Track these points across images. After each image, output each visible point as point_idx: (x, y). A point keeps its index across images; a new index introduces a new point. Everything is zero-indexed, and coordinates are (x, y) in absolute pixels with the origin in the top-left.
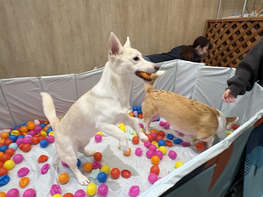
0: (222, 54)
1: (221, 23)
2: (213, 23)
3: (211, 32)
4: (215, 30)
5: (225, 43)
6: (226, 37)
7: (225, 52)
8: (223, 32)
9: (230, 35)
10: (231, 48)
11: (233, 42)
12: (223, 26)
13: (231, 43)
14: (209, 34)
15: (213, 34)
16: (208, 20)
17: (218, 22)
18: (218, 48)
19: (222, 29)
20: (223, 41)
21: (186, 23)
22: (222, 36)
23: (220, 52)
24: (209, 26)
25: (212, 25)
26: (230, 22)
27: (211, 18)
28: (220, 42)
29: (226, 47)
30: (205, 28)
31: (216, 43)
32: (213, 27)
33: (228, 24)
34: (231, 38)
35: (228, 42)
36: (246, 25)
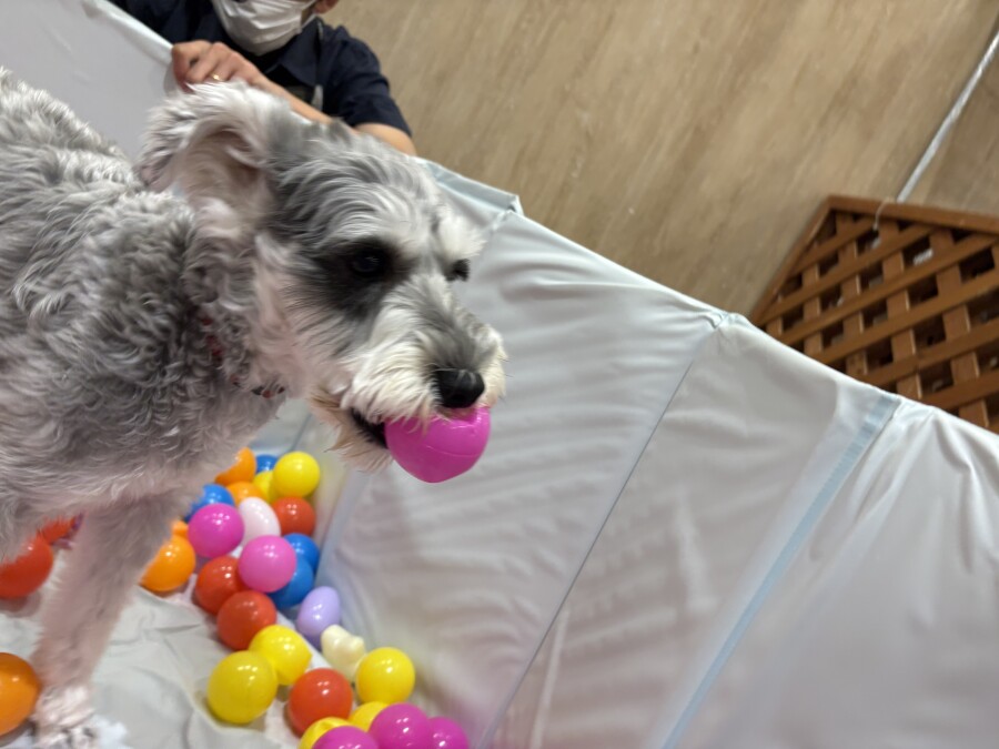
2: (856, 216)
3: (826, 265)
4: (852, 260)
5: (881, 353)
9: (929, 309)
12: (909, 251)
13: (923, 364)
14: (812, 279)
15: (829, 283)
16: (833, 199)
17: (885, 220)
19: (894, 268)
20: (876, 336)
22: (881, 304)
24: (829, 231)
25: (847, 230)
26: (959, 234)
27: (858, 186)
28: (856, 336)
30: (800, 237)
32: (850, 242)
33: (942, 242)
35: (905, 348)
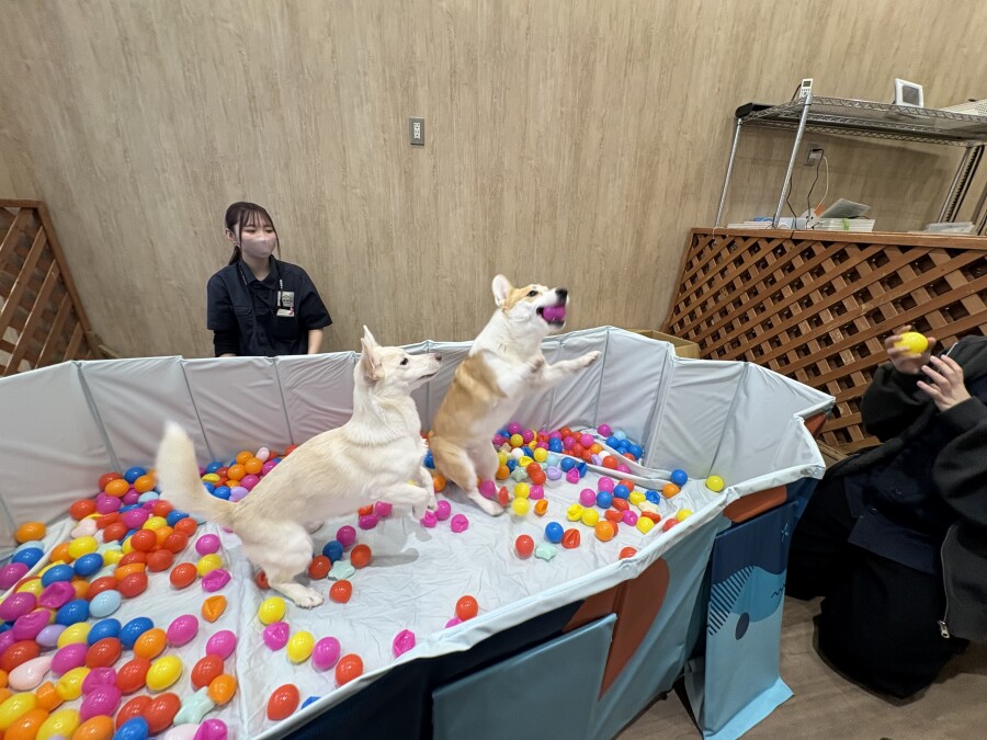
0: (724, 312)
1: (724, 237)
2: (705, 235)
3: (699, 256)
4: (708, 254)
5: (731, 287)
6: (734, 272)
7: (731, 308)
8: (728, 258)
9: (742, 268)
10: (745, 299)
11: (750, 285)
12: (729, 246)
13: (746, 289)
14: (696, 262)
15: (703, 263)
16: (693, 229)
17: (715, 235)
18: (716, 296)
19: (725, 254)
20: (727, 280)
21: (639, 234)
22: (726, 268)
23: (719, 306)
24: (695, 242)
25: (703, 241)
26: (745, 238)
27: (702, 224)
28: (720, 283)
29: (734, 295)
30: (685, 247)
31: (710, 283)
32: (706, 246)
33: (739, 242)
34: (746, 276)
35: (739, 284)
36: (781, 246)
